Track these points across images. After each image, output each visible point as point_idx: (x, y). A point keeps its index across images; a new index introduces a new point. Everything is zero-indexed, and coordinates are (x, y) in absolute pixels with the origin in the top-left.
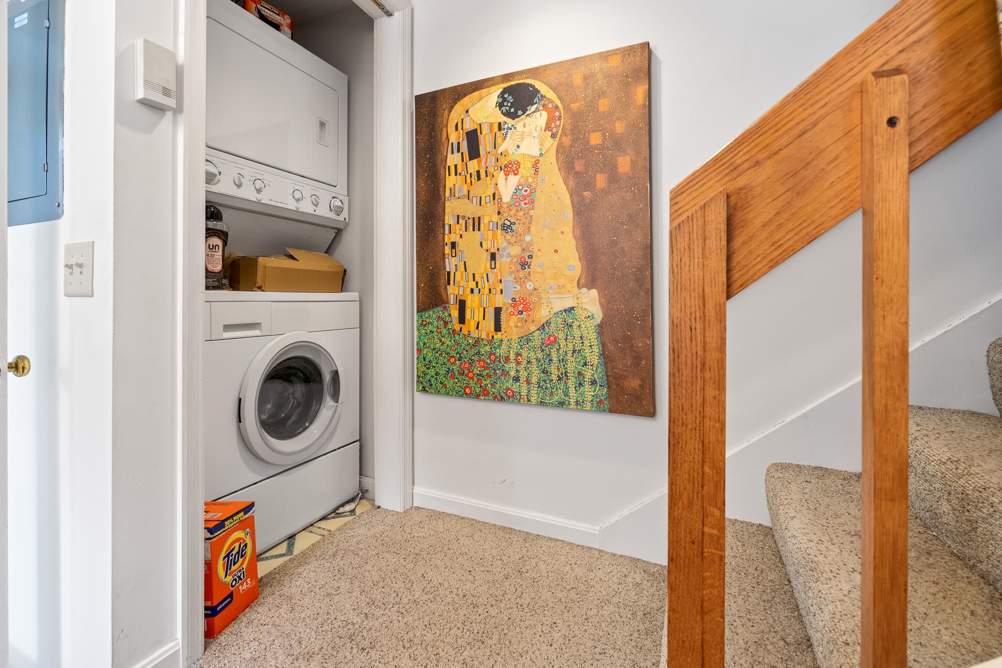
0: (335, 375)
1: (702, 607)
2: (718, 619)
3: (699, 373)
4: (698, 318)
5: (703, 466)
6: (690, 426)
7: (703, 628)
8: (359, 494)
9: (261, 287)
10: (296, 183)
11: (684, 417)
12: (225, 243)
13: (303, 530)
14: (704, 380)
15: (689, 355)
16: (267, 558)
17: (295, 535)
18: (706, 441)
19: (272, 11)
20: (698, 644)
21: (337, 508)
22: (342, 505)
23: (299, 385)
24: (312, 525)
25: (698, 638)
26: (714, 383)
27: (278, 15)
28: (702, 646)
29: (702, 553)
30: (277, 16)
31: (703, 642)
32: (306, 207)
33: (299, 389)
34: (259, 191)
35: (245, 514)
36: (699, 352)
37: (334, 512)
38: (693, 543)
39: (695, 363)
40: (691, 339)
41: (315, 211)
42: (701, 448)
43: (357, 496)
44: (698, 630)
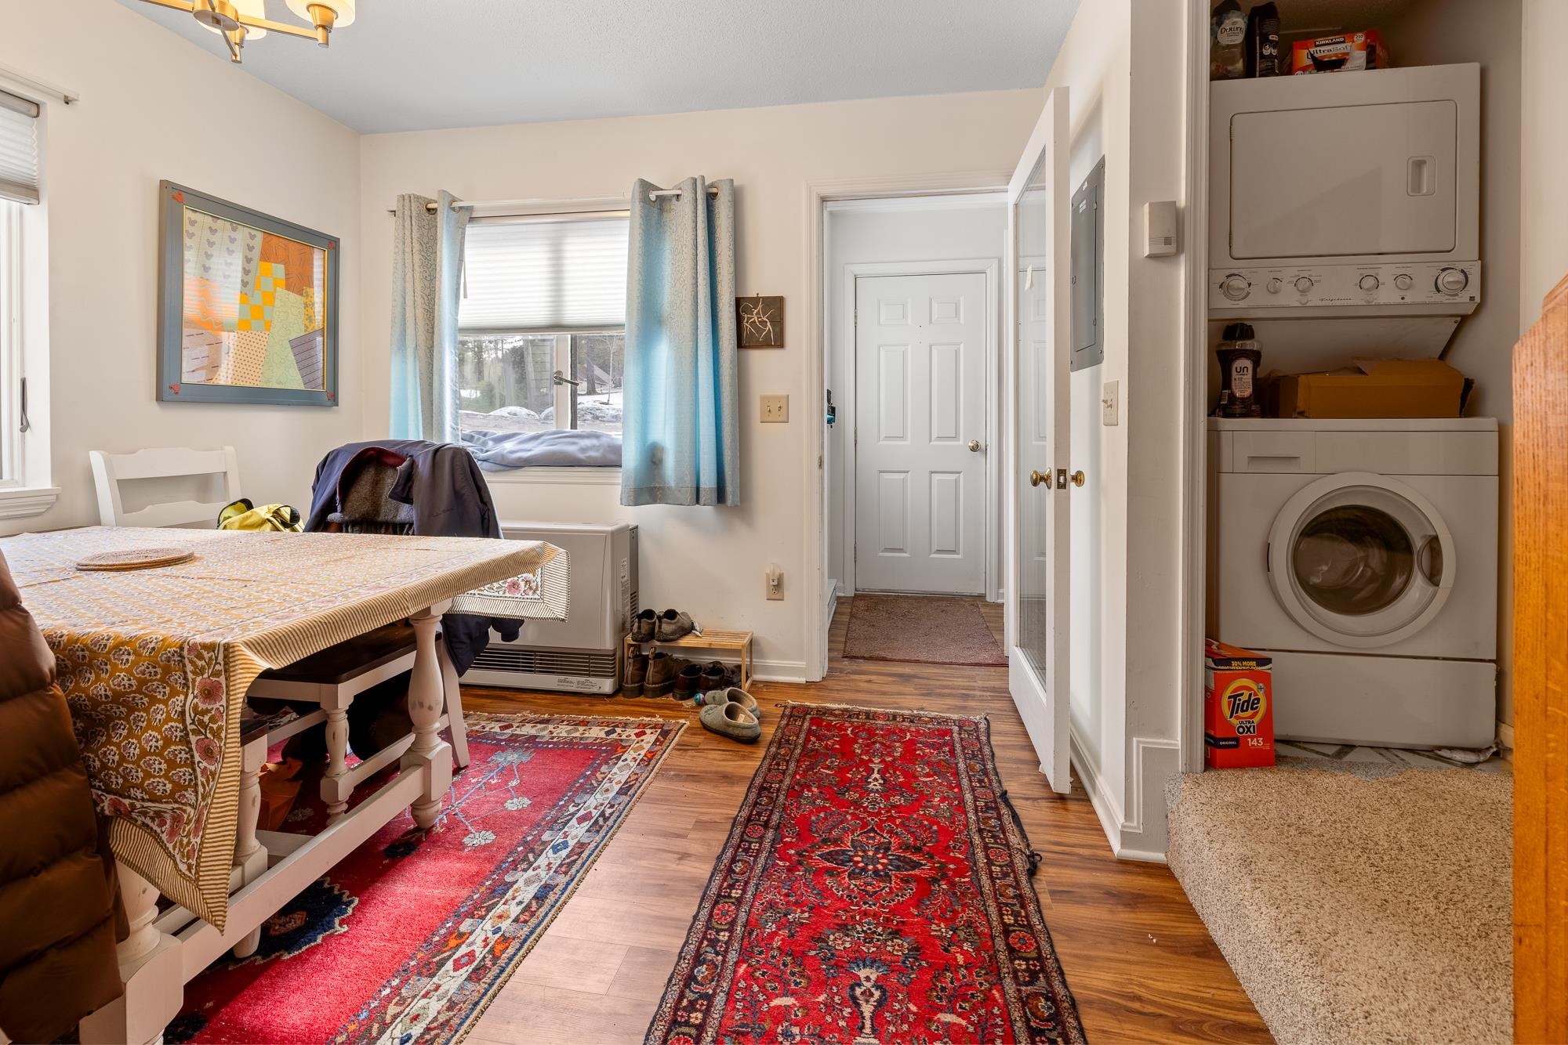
0: (1433, 543)
1: (1546, 773)
2: (1561, 790)
3: (1541, 506)
4: (1540, 444)
5: (1546, 612)
6: (1533, 566)
7: (1547, 797)
8: (1491, 747)
9: (1304, 412)
10: (1365, 266)
11: (1528, 555)
12: (1256, 364)
13: (1371, 747)
14: (1547, 514)
15: (1532, 486)
16: (1305, 749)
17: (1355, 746)
18: (1549, 584)
19: (1334, 43)
20: (1542, 813)
21: (1440, 748)
22: (1451, 749)
23: (1376, 552)
24: (1387, 749)
25: (1542, 806)
26: (1557, 518)
27: (1344, 42)
28: (1547, 818)
29: (1546, 711)
30: (1344, 45)
31: (1547, 813)
32: (1388, 296)
33: (1376, 557)
34: (1303, 292)
35: (1258, 665)
36: (1542, 483)
37: (1432, 751)
38: (1537, 698)
39: (1537, 494)
40: (1534, 468)
41: (1403, 298)
42: (1544, 591)
43: (1488, 749)
44: (1543, 798)
